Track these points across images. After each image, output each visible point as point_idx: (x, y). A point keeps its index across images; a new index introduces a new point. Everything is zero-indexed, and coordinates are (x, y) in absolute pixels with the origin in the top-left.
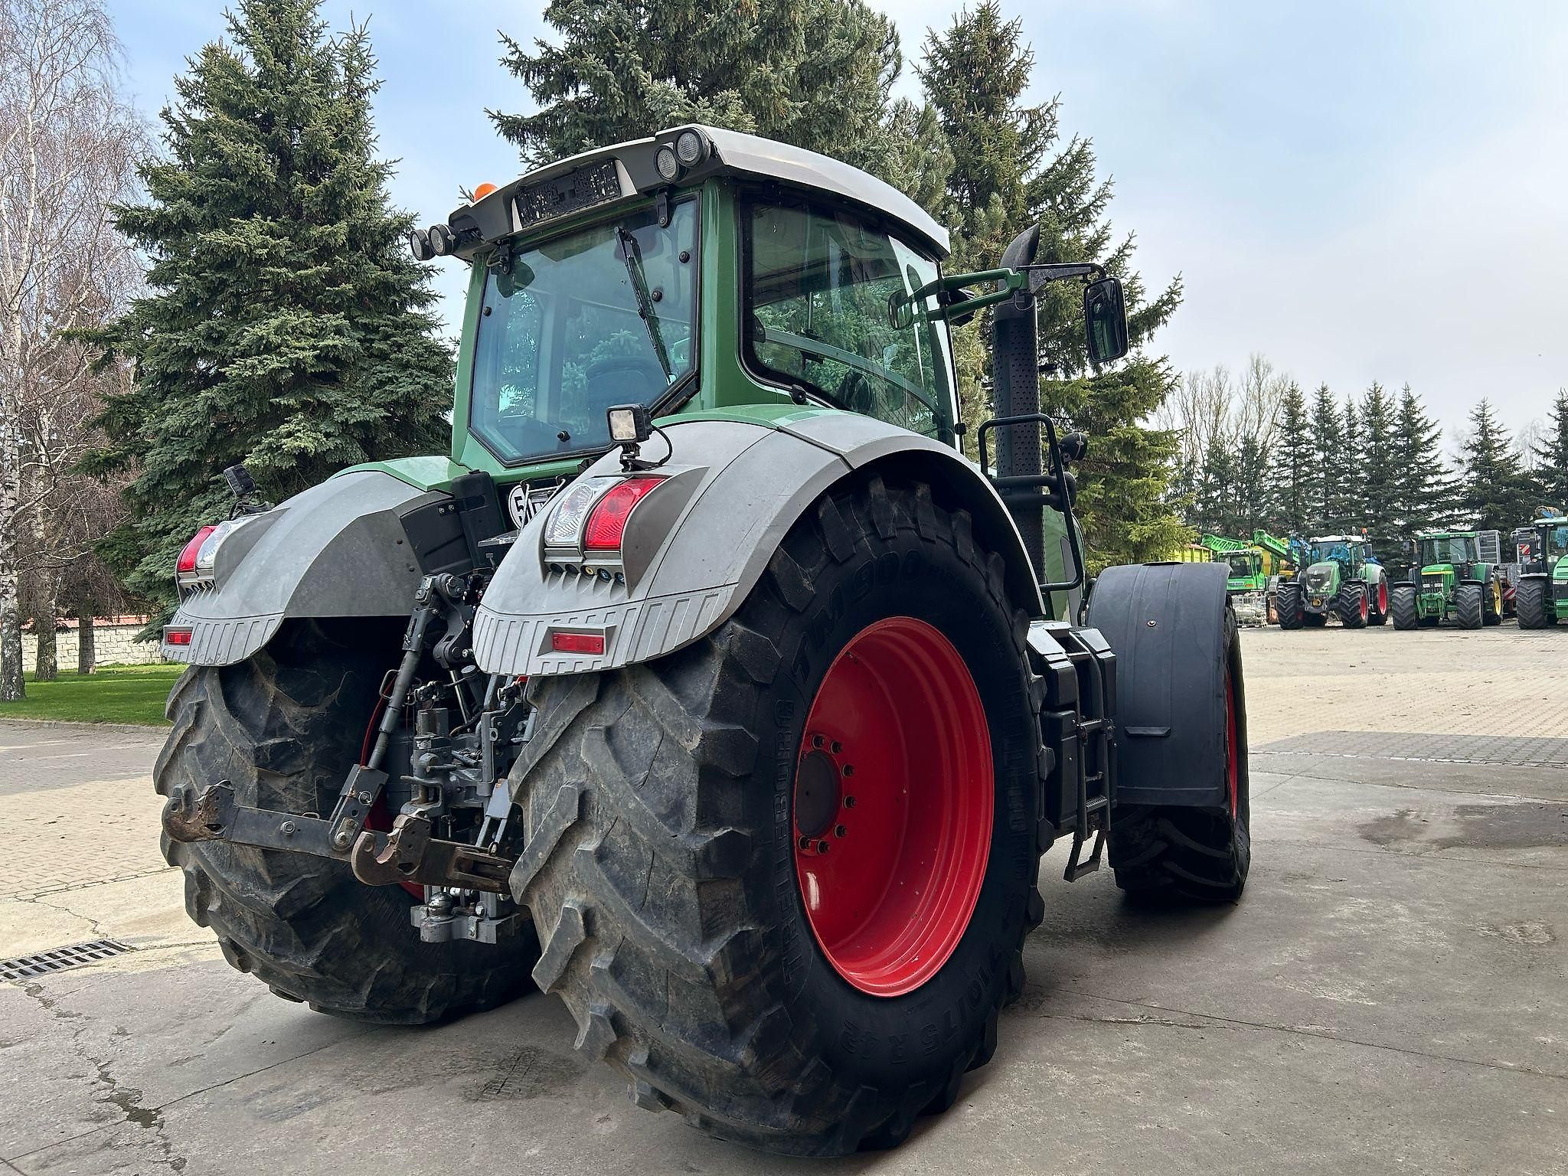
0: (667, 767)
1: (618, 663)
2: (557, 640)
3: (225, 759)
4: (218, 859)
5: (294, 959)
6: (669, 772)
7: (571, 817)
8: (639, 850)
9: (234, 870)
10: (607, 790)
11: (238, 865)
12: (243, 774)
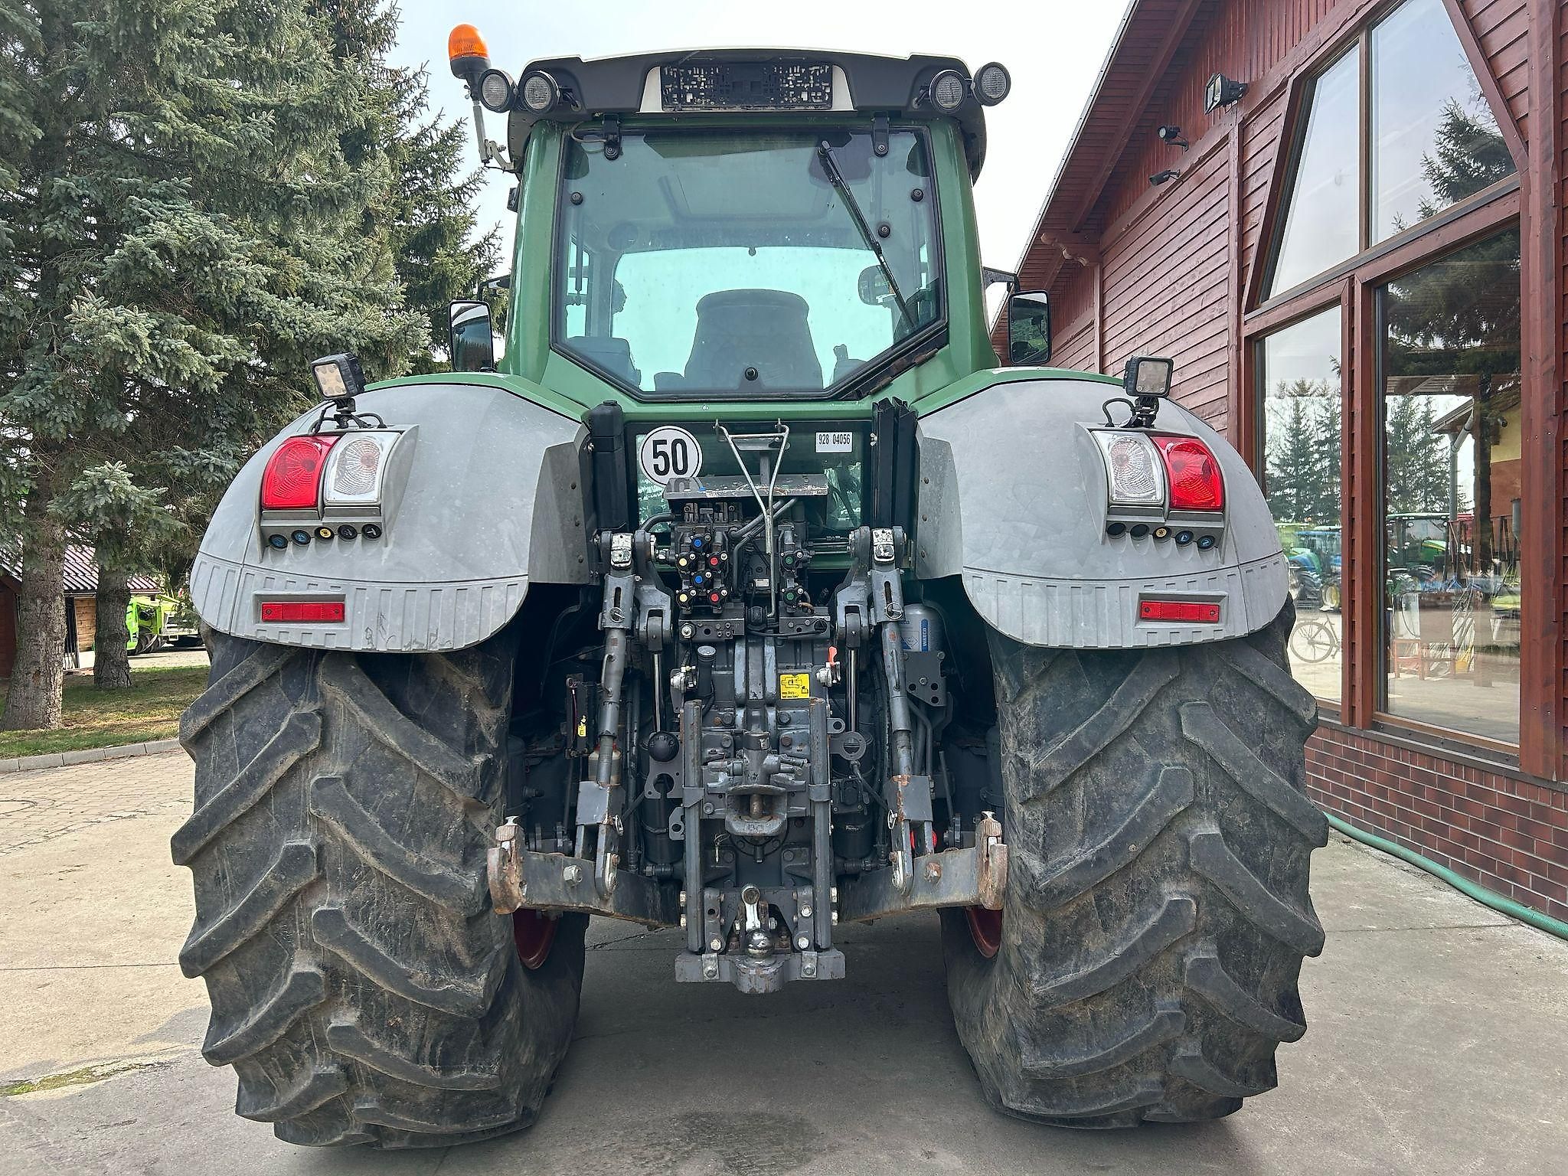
0: (1277, 740)
1: (1241, 631)
2: (1152, 608)
3: (403, 792)
4: (386, 944)
5: (474, 1069)
6: (1279, 744)
7: (1184, 801)
8: (1262, 826)
9: (414, 955)
10: (1232, 767)
11: (420, 947)
12: (437, 812)
